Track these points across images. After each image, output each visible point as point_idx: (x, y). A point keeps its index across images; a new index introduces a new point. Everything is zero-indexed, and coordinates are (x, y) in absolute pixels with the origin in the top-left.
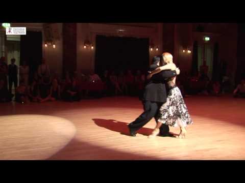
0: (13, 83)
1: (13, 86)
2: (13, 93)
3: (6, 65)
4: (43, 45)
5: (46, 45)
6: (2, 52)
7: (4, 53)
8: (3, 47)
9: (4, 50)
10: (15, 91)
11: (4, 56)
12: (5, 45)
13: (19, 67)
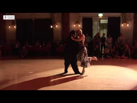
0: (103, 47)
1: (103, 48)
2: (103, 53)
3: (100, 37)
4: (121, 25)
5: (123, 25)
6: (98, 30)
7: (99, 31)
8: (99, 27)
9: (99, 29)
10: (104, 52)
11: (99, 32)
12: (100, 26)
13: (106, 38)
